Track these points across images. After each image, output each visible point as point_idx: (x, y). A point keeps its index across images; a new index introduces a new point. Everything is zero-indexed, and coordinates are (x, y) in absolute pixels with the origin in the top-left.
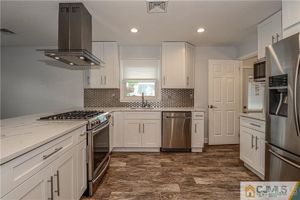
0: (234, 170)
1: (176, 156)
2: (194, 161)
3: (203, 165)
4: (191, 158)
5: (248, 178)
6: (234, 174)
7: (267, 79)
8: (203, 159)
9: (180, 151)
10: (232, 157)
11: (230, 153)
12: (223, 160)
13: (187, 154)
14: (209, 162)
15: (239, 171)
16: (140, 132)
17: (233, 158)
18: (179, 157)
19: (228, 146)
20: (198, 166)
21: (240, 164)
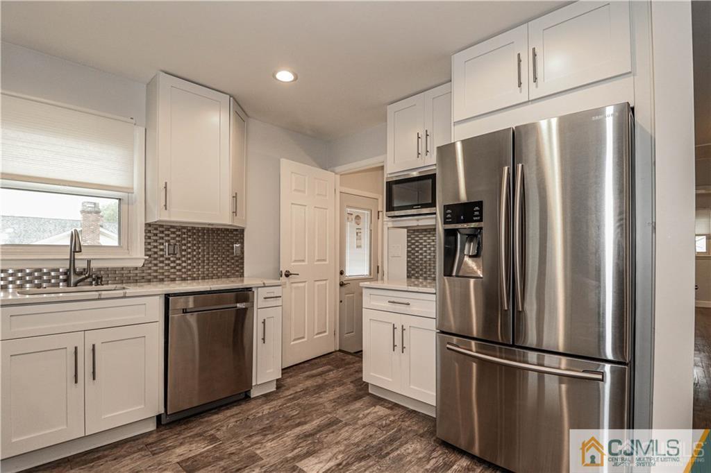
0: (360, 409)
1: (215, 423)
2: (271, 419)
3: (298, 421)
4: (260, 414)
5: (389, 415)
6: (365, 416)
7: (438, 209)
8: (288, 407)
9: (222, 406)
10: (339, 381)
11: (332, 374)
12: (327, 393)
13: (244, 407)
14: (304, 410)
15: (368, 407)
16: (76, 382)
17: (343, 384)
18: (225, 422)
19: (318, 360)
20: (288, 428)
21: (360, 393)
